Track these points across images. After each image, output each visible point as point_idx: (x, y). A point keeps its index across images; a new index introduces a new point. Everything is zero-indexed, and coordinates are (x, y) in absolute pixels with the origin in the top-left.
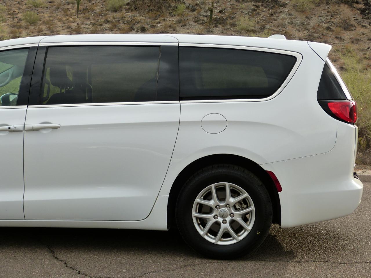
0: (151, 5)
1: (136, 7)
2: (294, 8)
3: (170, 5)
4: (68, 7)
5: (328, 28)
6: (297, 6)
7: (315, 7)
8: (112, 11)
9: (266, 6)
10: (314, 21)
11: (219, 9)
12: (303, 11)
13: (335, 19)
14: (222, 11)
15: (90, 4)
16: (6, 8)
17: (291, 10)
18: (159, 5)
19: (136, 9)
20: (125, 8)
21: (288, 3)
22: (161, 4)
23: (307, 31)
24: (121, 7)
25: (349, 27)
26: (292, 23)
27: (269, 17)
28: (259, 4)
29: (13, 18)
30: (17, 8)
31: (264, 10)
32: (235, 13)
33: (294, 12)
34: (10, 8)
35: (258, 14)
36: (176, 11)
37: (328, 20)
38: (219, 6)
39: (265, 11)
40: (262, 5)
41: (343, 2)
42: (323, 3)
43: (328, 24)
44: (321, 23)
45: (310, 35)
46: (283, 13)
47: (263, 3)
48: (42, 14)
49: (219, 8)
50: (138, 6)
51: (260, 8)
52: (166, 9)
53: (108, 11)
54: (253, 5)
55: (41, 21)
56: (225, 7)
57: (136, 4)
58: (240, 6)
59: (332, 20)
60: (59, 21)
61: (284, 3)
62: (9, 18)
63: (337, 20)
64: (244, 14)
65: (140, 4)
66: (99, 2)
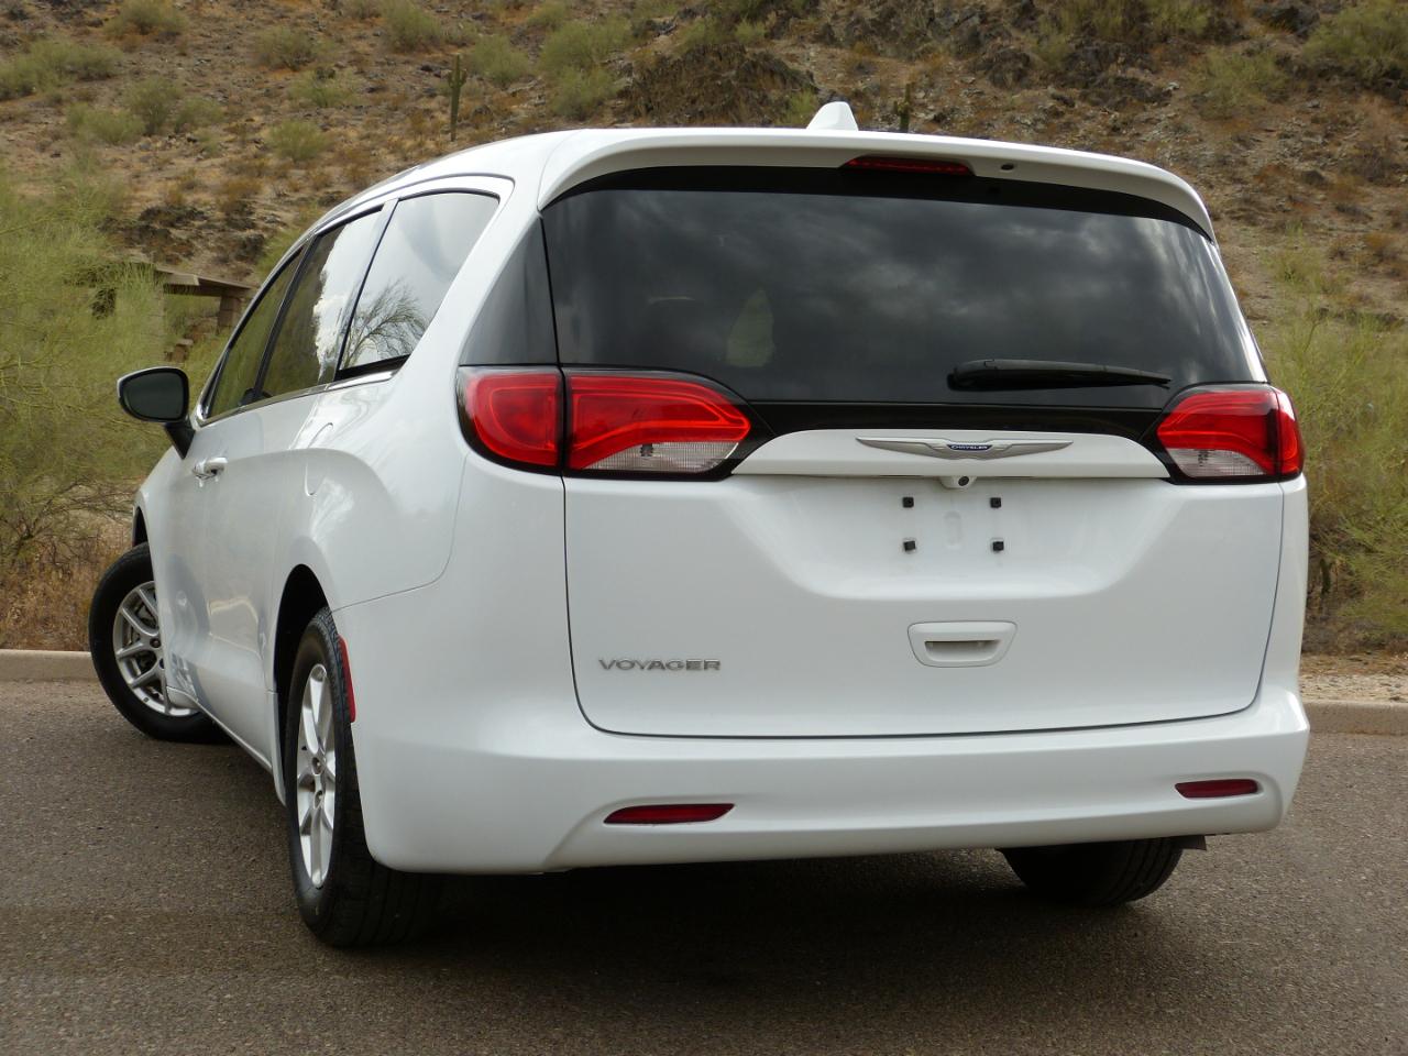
0: (702, 98)
1: (650, 105)
2: (1196, 107)
3: (765, 97)
4: (428, 106)
5: (1312, 178)
6: (1205, 100)
7: (1270, 105)
8: (568, 116)
9: (1098, 99)
10: (1265, 152)
11: (932, 110)
12: (1226, 119)
13: (1339, 144)
14: (944, 117)
15: (504, 94)
16: (224, 109)
17: (1185, 113)
18: (727, 96)
19: (649, 110)
20: (613, 108)
21: (1175, 89)
22: (736, 94)
23: (1239, 186)
24: (600, 103)
25: (1387, 175)
26: (1186, 160)
27: (1105, 138)
28: (1074, 92)
29: (244, 143)
30: (261, 110)
31: (1091, 112)
32: (989, 125)
33: (1192, 122)
34: (236, 109)
35: (1068, 125)
36: (784, 115)
37: (1313, 148)
38: (935, 101)
39: (1093, 117)
40: (1084, 97)
41: (1368, 88)
42: (1297, 90)
43: (1314, 163)
44: (1289, 159)
45: (1246, 201)
46: (1155, 124)
47: (1088, 91)
48: (340, 129)
49: (931, 107)
50: (659, 100)
51: (1076, 106)
52: (751, 110)
53: (555, 115)
54: (1054, 97)
55: (332, 151)
56: (955, 103)
57: (651, 94)
58: (1008, 98)
59: (1327, 149)
60: (392, 152)
61: (1160, 89)
62: (231, 142)
63: (1346, 147)
64: (1017, 127)
65: (663, 94)
66: (532, 89)
